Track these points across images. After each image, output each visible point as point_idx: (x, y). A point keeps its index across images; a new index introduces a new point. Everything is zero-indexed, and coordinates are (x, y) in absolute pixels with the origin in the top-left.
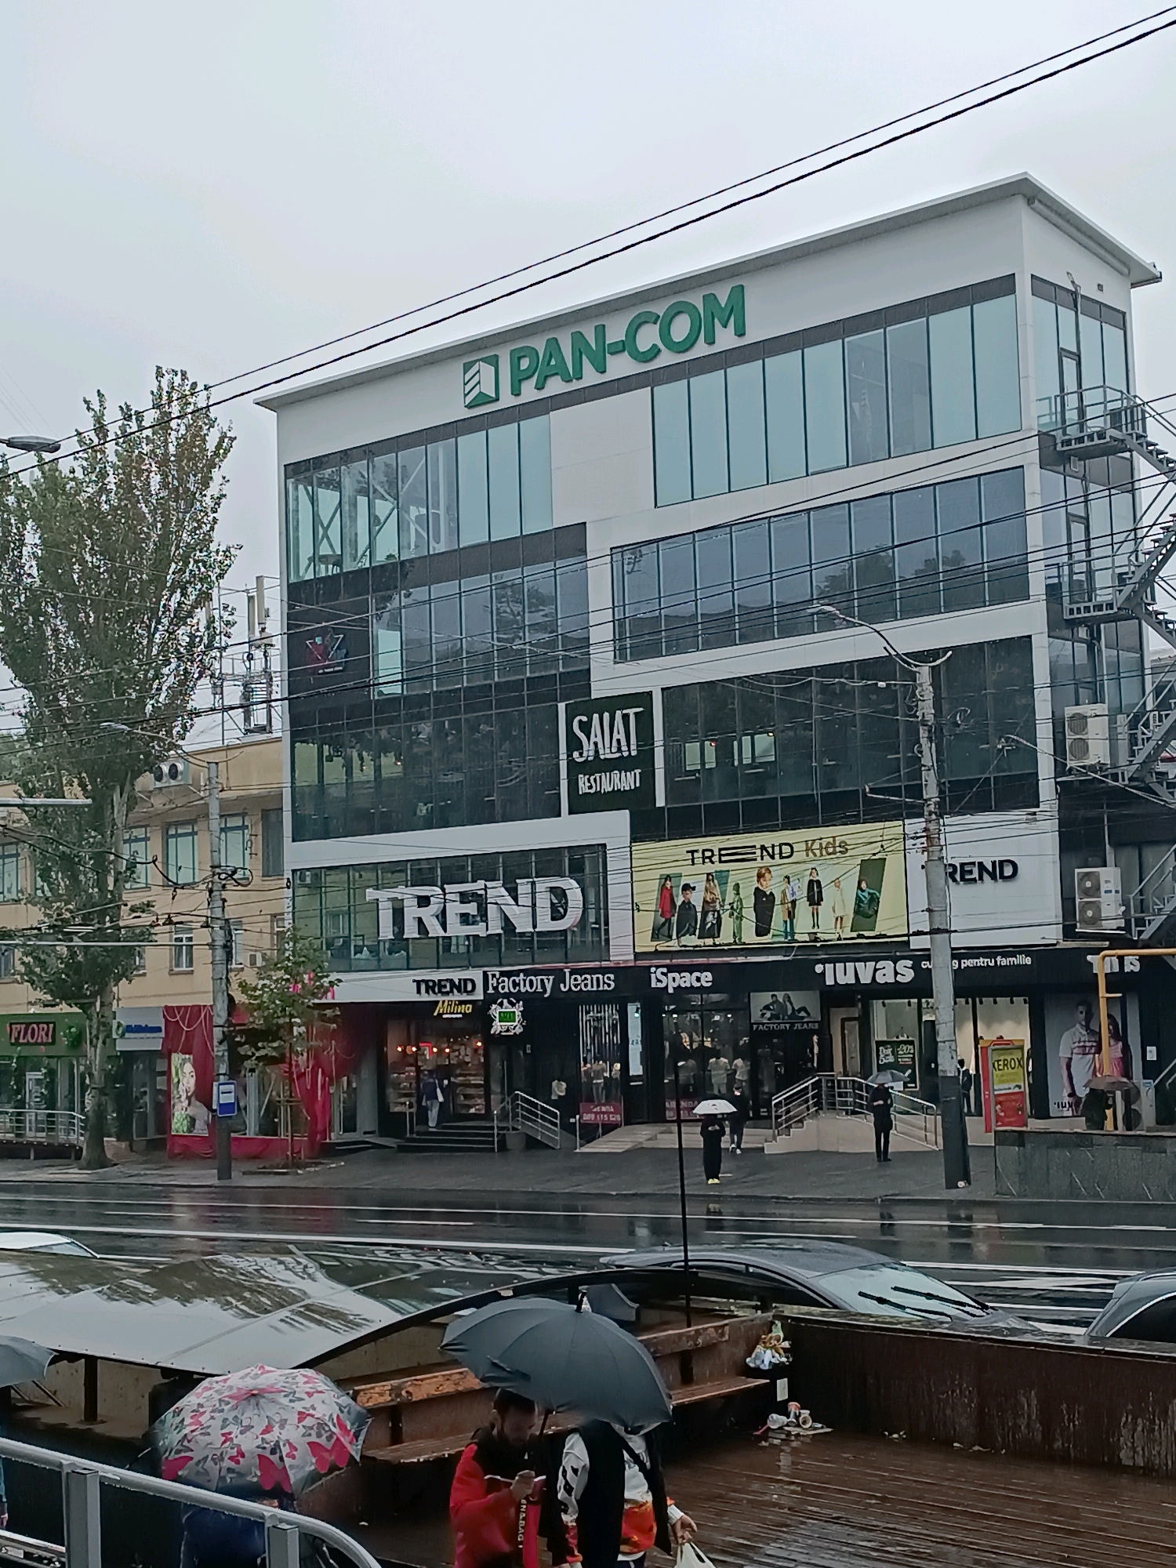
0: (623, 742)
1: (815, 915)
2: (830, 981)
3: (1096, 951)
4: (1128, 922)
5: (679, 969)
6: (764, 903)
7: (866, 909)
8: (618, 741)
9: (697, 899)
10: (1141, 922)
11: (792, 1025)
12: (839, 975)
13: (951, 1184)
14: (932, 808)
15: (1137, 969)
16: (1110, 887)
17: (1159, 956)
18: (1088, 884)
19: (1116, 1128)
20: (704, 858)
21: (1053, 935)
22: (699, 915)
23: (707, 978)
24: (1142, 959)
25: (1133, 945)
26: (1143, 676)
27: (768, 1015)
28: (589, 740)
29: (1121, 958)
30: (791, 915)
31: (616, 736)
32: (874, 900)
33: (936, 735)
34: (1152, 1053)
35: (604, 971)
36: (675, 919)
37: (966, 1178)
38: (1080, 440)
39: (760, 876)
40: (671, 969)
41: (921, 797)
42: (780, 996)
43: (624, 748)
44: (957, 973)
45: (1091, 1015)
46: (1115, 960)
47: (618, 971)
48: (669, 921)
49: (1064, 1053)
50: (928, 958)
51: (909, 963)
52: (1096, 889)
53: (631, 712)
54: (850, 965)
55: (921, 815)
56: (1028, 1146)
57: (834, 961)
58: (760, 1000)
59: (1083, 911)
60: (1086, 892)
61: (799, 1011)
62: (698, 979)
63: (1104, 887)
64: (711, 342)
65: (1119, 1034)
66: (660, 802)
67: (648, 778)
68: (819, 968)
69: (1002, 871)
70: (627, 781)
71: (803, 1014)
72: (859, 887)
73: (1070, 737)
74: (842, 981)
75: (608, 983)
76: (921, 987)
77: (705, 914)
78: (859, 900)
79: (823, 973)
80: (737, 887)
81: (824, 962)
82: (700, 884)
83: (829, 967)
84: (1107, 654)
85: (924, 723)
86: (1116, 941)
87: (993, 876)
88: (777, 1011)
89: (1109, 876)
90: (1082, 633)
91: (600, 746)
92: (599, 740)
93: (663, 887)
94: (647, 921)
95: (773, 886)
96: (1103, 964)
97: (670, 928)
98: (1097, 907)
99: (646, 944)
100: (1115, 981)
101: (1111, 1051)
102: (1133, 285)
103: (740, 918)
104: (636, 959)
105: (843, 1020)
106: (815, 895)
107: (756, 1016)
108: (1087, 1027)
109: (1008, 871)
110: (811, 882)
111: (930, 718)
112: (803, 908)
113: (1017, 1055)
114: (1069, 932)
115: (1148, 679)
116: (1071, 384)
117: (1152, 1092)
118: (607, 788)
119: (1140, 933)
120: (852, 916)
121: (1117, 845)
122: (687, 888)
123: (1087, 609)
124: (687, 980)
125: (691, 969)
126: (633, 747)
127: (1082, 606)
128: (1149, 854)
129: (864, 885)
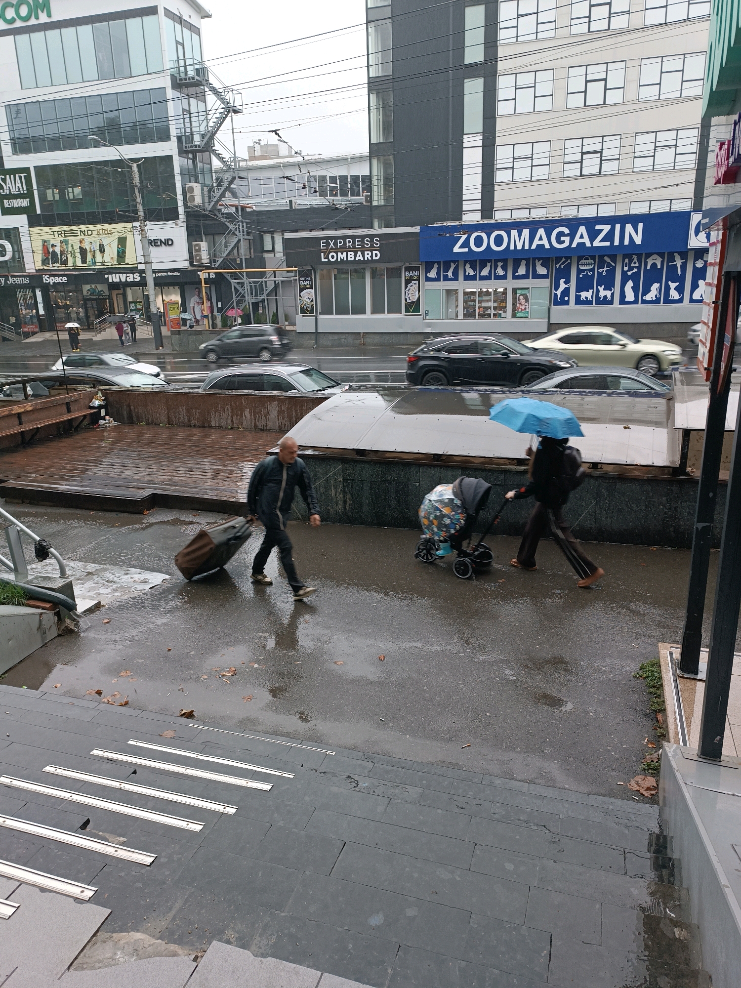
0: (20, 187)
1: (103, 257)
2: (110, 281)
3: (201, 271)
4: (210, 261)
5: (54, 276)
6: (83, 252)
7: (121, 255)
8: (19, 187)
9: (58, 250)
10: (215, 261)
11: (99, 296)
12: (114, 278)
13: (158, 348)
14: (142, 218)
15: (214, 277)
16: (205, 249)
17: (221, 273)
18: (197, 248)
19: (209, 328)
20: (59, 234)
21: (186, 265)
22: (59, 256)
23: (65, 279)
24: (216, 273)
25: (213, 269)
26: (212, 173)
27: (89, 293)
28: (6, 185)
29: (209, 273)
30: (94, 256)
31: (17, 185)
32: (124, 252)
33: (141, 190)
34: (220, 305)
35: (25, 276)
36: (50, 257)
37: (162, 346)
38: (185, 79)
39: (81, 242)
40: (51, 276)
41: (137, 214)
42: (93, 286)
43: (21, 190)
44: (155, 278)
45: (200, 292)
46: (207, 274)
47: (30, 276)
48: (47, 258)
49: (192, 305)
50: (144, 273)
51: (138, 275)
52: (199, 250)
53: (22, 175)
54: (117, 275)
55: (138, 221)
56: (182, 335)
57: (112, 274)
58: (86, 288)
59: (196, 257)
60: (197, 251)
61: (101, 291)
62: (61, 280)
63: (202, 249)
64: (37, 18)
65: (209, 299)
66: (39, 212)
67: (32, 202)
68: (106, 276)
69: (168, 242)
70: (25, 203)
71: (102, 292)
72: (118, 247)
73: (188, 195)
74: (115, 280)
75: (26, 281)
76: (143, 283)
77: (61, 256)
78: (118, 252)
79: (108, 278)
80: (72, 246)
81: (108, 274)
82: (59, 245)
83: (110, 276)
84: (199, 165)
85: (136, 186)
86: (207, 268)
87: (165, 244)
88: (93, 291)
89: (204, 245)
90: (190, 156)
91: (11, 188)
92: (10, 186)
93: (44, 245)
94: (39, 257)
95: (86, 246)
96: (203, 275)
97: (49, 261)
98: (200, 256)
99: (39, 266)
100: (207, 281)
101: (207, 304)
102: (202, 17)
103: (75, 257)
104: (36, 272)
105: (117, 294)
106: (102, 250)
107: (85, 293)
108: (199, 296)
109: (170, 243)
110: (100, 244)
111: (138, 184)
112: (98, 254)
113: (177, 306)
114: (192, 264)
115: (214, 174)
116: (181, 57)
117: (220, 317)
118: (16, 205)
119: (215, 265)
120: (116, 257)
121: (205, 235)
122: (53, 246)
123: (192, 147)
124: (58, 280)
125: (59, 276)
126: (25, 189)
127: (190, 145)
128: (217, 238)
129: (120, 246)
